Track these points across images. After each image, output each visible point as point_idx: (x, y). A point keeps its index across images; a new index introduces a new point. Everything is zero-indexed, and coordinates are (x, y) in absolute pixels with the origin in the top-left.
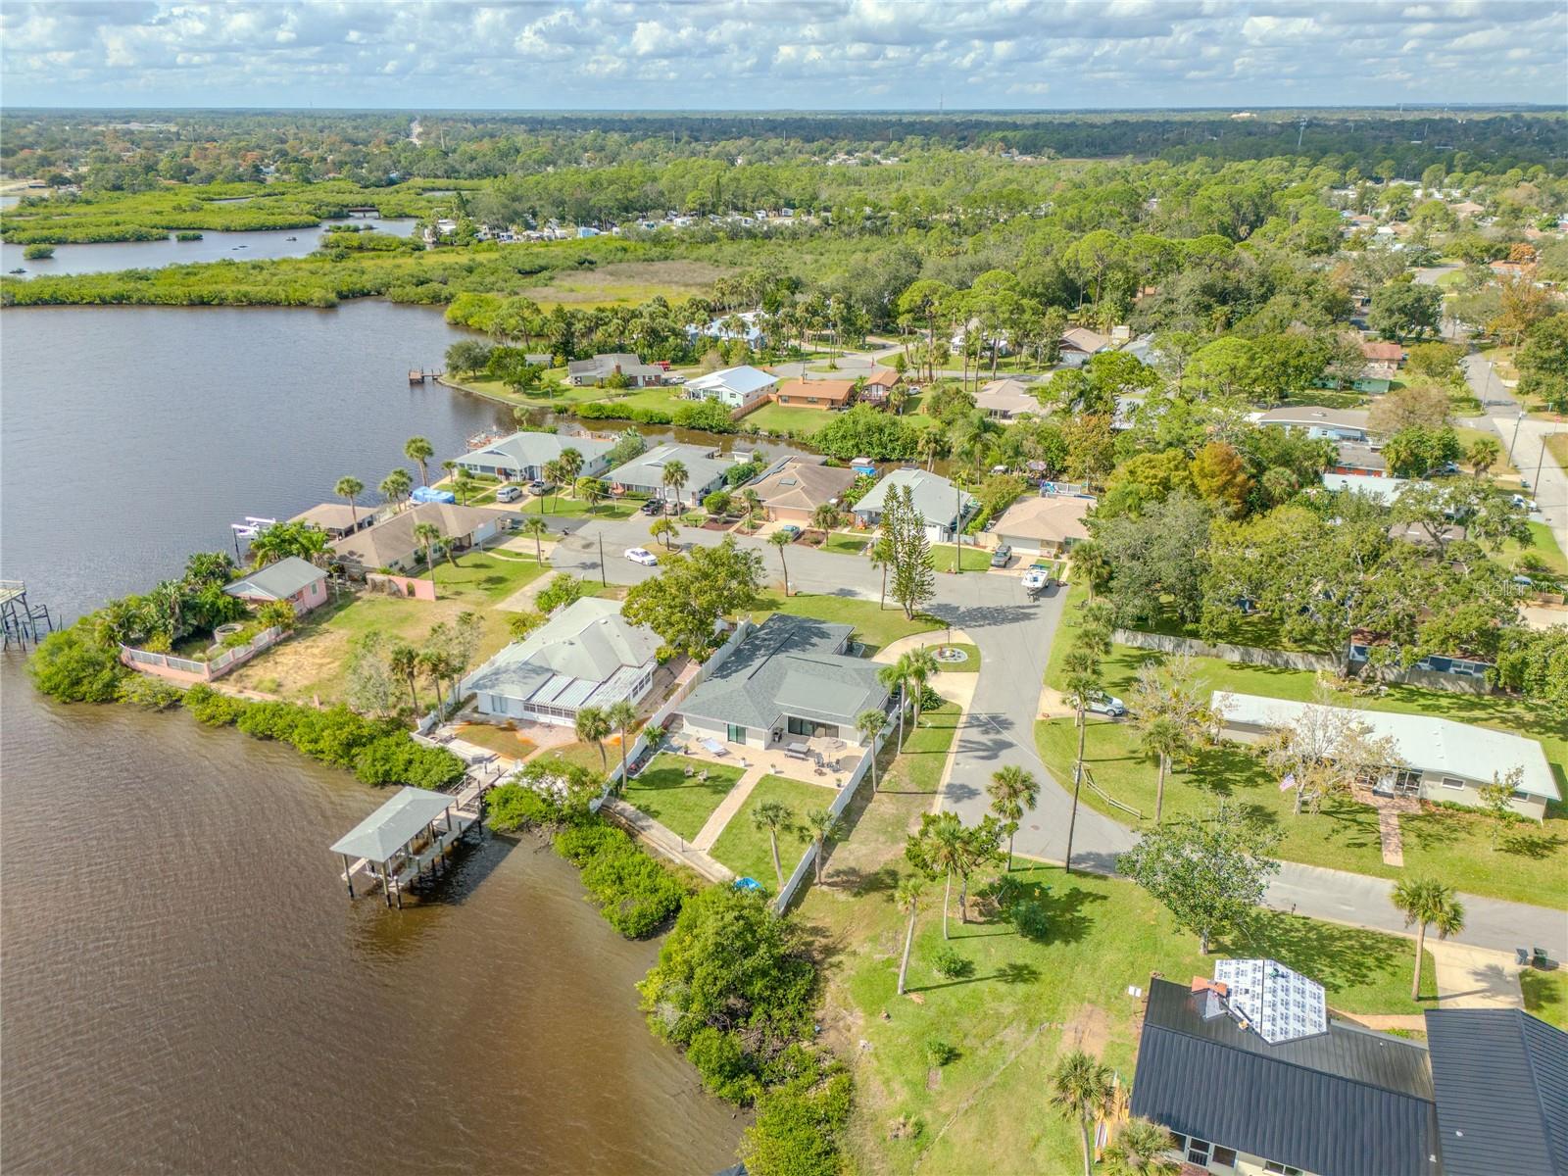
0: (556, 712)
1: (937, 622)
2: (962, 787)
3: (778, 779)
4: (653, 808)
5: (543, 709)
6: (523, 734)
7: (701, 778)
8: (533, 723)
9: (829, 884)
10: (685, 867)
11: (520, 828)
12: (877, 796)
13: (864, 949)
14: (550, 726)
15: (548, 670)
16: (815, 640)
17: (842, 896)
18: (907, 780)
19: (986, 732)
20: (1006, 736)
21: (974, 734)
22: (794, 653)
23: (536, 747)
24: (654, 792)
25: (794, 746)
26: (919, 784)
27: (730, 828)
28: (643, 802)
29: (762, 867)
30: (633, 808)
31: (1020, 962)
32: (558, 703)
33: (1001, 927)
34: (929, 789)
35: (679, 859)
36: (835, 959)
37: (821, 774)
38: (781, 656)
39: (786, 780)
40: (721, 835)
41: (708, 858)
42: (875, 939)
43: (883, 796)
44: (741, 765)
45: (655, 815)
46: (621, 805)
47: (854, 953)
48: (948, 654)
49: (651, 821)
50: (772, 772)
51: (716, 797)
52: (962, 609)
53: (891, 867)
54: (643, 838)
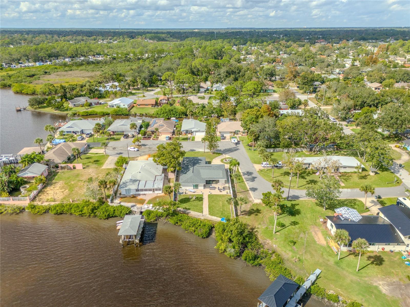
0: (146, 190)
1: (219, 154)
2: (253, 188)
3: (212, 195)
4: (187, 208)
5: (142, 190)
6: (139, 198)
7: (194, 198)
8: (139, 195)
9: (242, 215)
10: (205, 219)
11: (156, 220)
12: (237, 194)
13: (259, 226)
14: (144, 194)
15: (137, 180)
16: (200, 161)
17: (247, 217)
18: (240, 189)
19: (249, 176)
20: (253, 175)
21: (246, 176)
22: (198, 165)
23: (145, 200)
24: (185, 204)
25: (211, 187)
26: (244, 189)
27: (210, 208)
28: (184, 207)
29: (224, 215)
30: (182, 209)
31: (293, 221)
32: (146, 188)
33: (283, 215)
34: (246, 190)
35: (202, 218)
36: (255, 230)
37: (221, 192)
38: (195, 167)
39: (214, 195)
40: (209, 210)
41: (210, 216)
42: (260, 224)
43: (239, 194)
44: (201, 193)
45: (189, 209)
46: (179, 209)
47: (258, 228)
48: (227, 160)
49: (189, 211)
50: (210, 193)
51: (201, 202)
52: (222, 150)
53: (251, 208)
54: (189, 215)
